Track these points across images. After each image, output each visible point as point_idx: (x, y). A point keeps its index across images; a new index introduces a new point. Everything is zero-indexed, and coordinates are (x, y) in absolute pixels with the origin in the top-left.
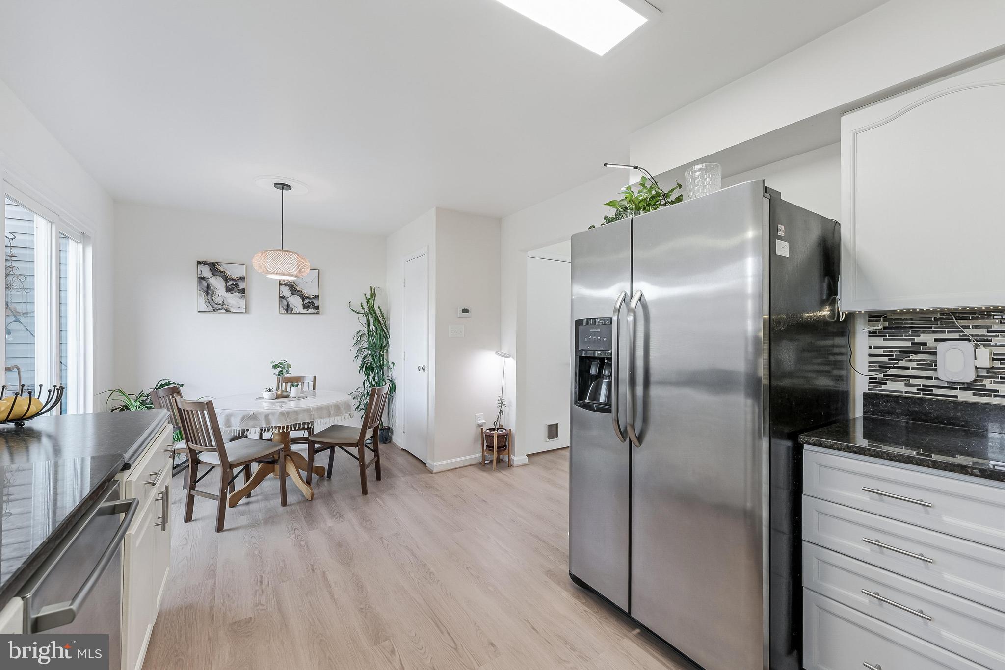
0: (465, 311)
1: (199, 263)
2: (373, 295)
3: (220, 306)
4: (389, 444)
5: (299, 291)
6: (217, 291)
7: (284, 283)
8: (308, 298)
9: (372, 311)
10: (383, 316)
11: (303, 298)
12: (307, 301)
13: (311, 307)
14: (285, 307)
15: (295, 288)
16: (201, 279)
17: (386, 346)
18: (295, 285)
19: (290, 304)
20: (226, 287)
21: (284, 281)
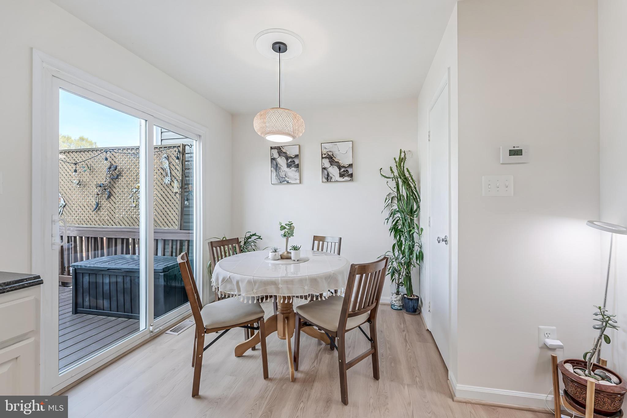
0: (515, 153)
1: (271, 148)
2: (402, 160)
3: (284, 179)
4: (417, 316)
5: (337, 162)
6: (281, 167)
7: (325, 156)
8: (344, 167)
9: (402, 174)
10: (412, 179)
11: (340, 168)
12: (342, 170)
13: (346, 175)
14: (326, 177)
15: (333, 160)
16: (273, 159)
17: (416, 210)
18: (334, 157)
19: (329, 173)
20: (287, 164)
21: (325, 154)
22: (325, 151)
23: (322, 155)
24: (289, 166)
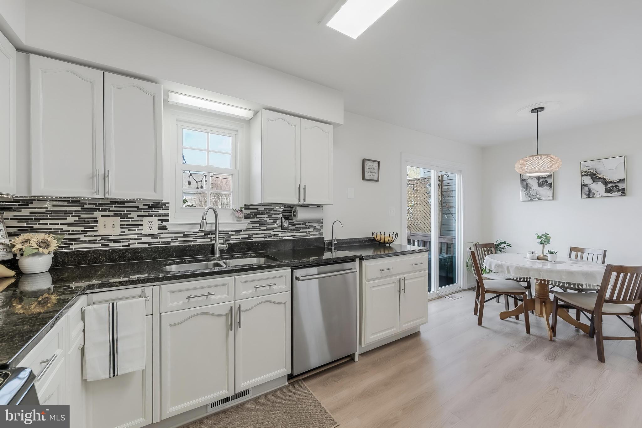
3: (535, 197)
5: (602, 178)
6: (532, 187)
8: (612, 182)
11: (606, 183)
12: (610, 185)
13: (615, 190)
15: (597, 176)
16: (523, 181)
18: (597, 173)
19: (591, 190)
20: (539, 183)
21: (586, 172)
22: (584, 169)
23: (581, 173)
24: (540, 185)
